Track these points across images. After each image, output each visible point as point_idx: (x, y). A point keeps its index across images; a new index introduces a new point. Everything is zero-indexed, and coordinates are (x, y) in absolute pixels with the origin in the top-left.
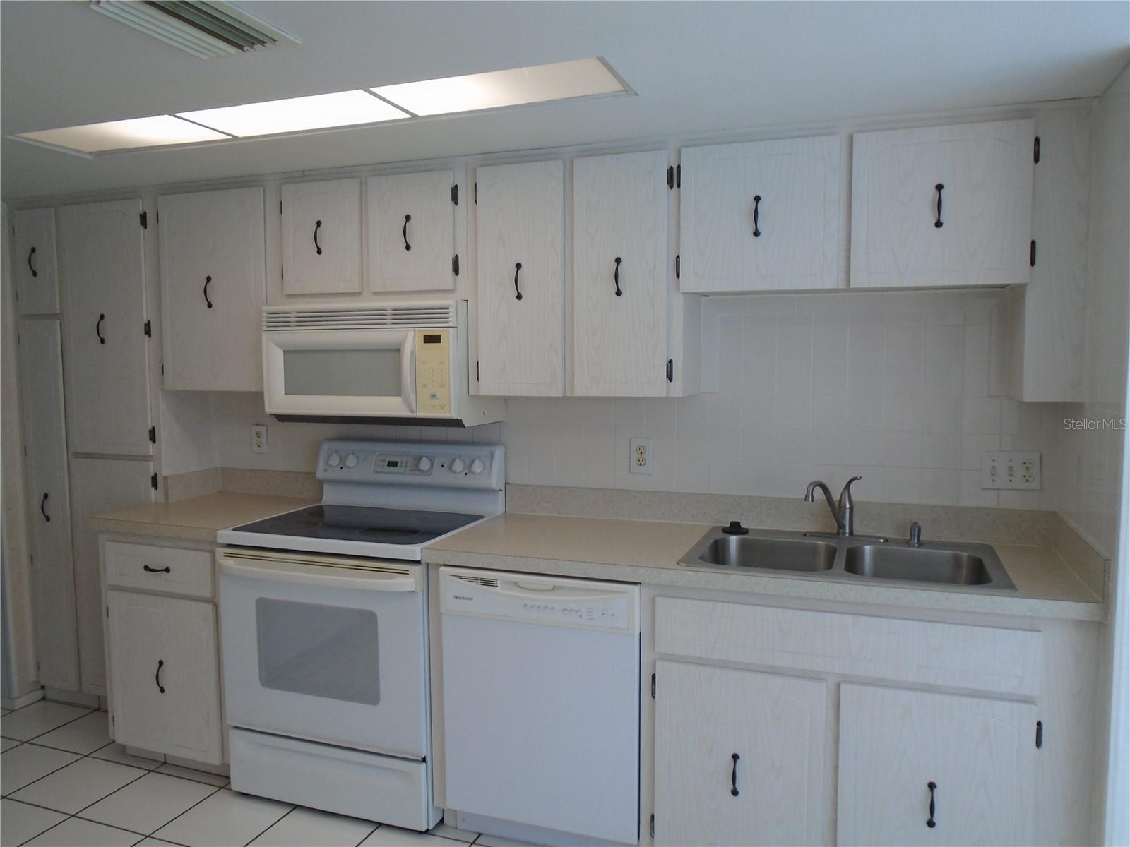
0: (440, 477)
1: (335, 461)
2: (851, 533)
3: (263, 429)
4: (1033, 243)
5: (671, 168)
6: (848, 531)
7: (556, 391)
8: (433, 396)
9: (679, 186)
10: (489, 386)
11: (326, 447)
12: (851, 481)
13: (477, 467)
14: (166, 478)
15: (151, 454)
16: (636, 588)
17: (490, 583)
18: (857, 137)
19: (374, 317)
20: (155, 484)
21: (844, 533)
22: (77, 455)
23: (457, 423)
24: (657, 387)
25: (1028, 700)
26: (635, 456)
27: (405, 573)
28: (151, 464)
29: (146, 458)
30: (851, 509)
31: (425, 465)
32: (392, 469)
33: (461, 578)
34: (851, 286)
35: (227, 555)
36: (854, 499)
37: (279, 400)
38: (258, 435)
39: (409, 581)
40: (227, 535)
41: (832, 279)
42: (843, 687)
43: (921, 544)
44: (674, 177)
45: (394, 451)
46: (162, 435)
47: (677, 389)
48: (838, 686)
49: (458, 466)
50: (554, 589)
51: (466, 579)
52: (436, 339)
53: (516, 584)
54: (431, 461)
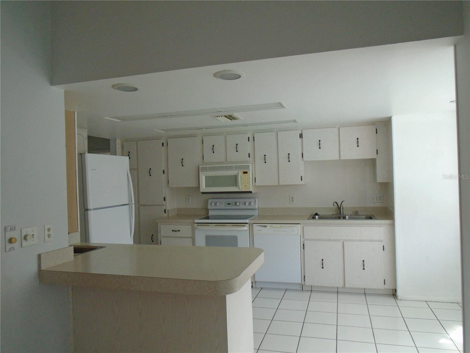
0: (242, 206)
1: (213, 204)
2: (343, 214)
3: (190, 197)
4: (377, 150)
5: (300, 134)
6: (342, 213)
7: (276, 183)
8: (246, 186)
9: (302, 138)
10: (258, 183)
11: (210, 201)
12: (343, 202)
13: (252, 204)
14: (168, 210)
15: (164, 204)
16: (299, 225)
17: (266, 226)
18: (340, 128)
19: (230, 168)
20: (165, 212)
21: (341, 214)
22: (141, 205)
23: (251, 192)
24: (299, 182)
25: (381, 241)
26: (291, 199)
27: (245, 226)
28: (164, 206)
29: (162, 205)
30: (343, 208)
31: (238, 204)
32: (228, 205)
33: (258, 226)
34: (341, 159)
35: (197, 225)
36: (343, 206)
37: (203, 188)
38: (189, 199)
39: (246, 228)
40: (196, 221)
41: (337, 158)
42: (345, 242)
43: (358, 215)
44: (301, 136)
45: (229, 201)
46: (167, 199)
47: (302, 182)
48: (343, 242)
49: (247, 204)
50: (281, 226)
51: (260, 226)
52: (246, 173)
53: (272, 226)
54: (240, 203)
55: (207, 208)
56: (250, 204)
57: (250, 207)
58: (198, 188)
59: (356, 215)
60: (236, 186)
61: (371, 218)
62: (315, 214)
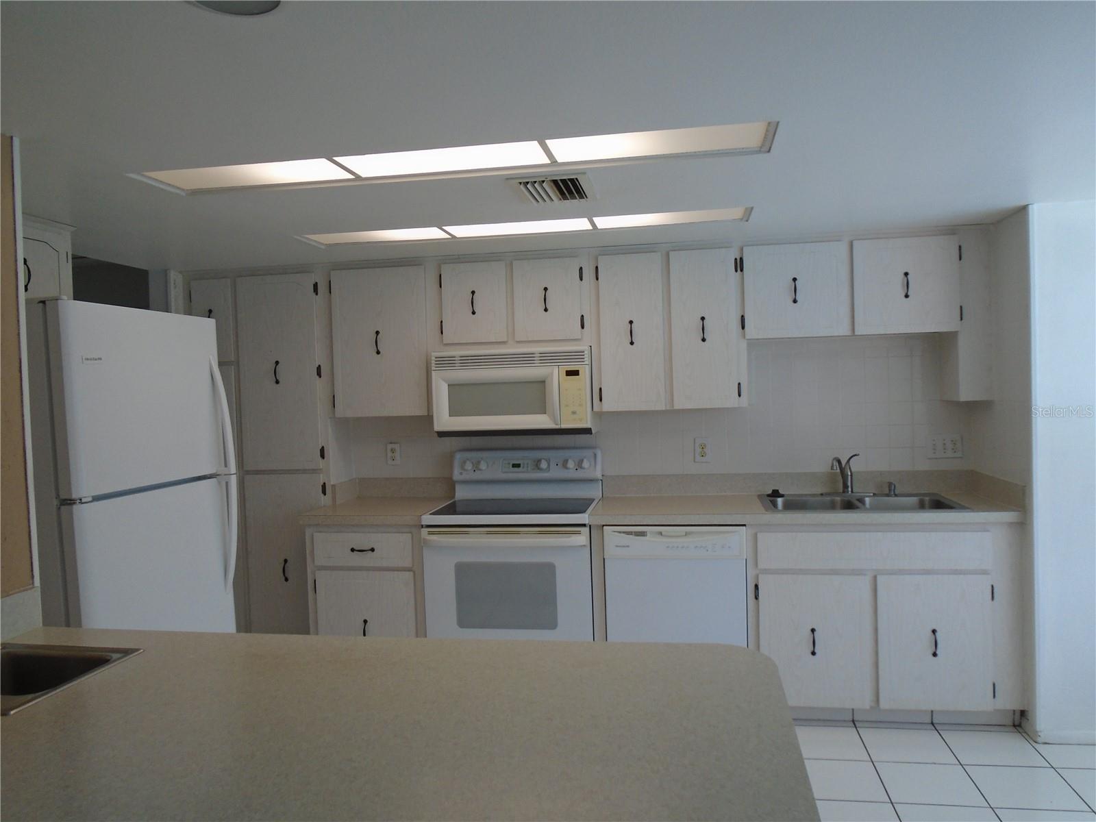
0: (557, 472)
1: (469, 466)
2: (852, 491)
3: (396, 446)
4: (961, 307)
5: (736, 259)
6: (850, 489)
7: (661, 406)
8: (574, 413)
9: (742, 270)
10: (609, 405)
11: (458, 456)
12: (852, 457)
13: (586, 464)
14: (333, 486)
15: (321, 467)
16: (744, 527)
17: (643, 534)
18: (855, 243)
19: (527, 359)
20: (324, 492)
21: (848, 492)
22: (248, 472)
23: (588, 431)
24: (732, 401)
25: (984, 572)
26: (699, 450)
27: (579, 533)
28: (321, 475)
29: (315, 471)
30: (851, 475)
31: (544, 465)
32: (516, 469)
33: (620, 532)
34: (856, 333)
35: (430, 533)
36: (853, 470)
37: (444, 420)
38: (393, 451)
39: (582, 539)
40: (428, 519)
41: (844, 330)
42: (879, 577)
43: (896, 495)
44: (739, 265)
45: (517, 456)
46: (330, 452)
47: (744, 401)
48: (875, 578)
49: (571, 464)
50: (687, 534)
51: (624, 533)
52: (576, 373)
53: (661, 533)
54: (548, 461)
55: (451, 478)
56: (579, 465)
57: (580, 474)
58: (429, 419)
59: (888, 495)
60: (545, 413)
61: (939, 504)
62: (770, 492)
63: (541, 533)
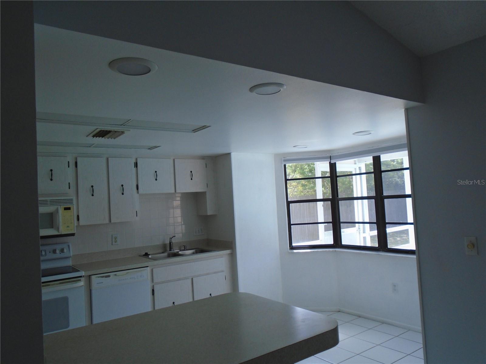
0: (49, 256)
4: (207, 183)
5: (134, 163)
6: (172, 249)
8: (68, 227)
9: (137, 167)
12: (173, 237)
13: (65, 251)
16: (148, 267)
17: (109, 276)
18: (175, 160)
19: (42, 203)
23: (73, 235)
24: (134, 218)
25: (222, 271)
26: (114, 240)
27: (80, 280)
31: (42, 253)
33: (99, 277)
34: (176, 192)
39: (82, 283)
41: (172, 191)
42: (194, 279)
43: (187, 250)
44: (136, 165)
47: (138, 218)
48: (192, 279)
49: (58, 251)
50: (127, 273)
51: (100, 277)
52: (69, 209)
53: (116, 275)
54: (45, 251)
56: (62, 251)
57: (63, 255)
59: (184, 250)
60: (53, 228)
61: (202, 251)
62: (144, 254)
63: (60, 283)
